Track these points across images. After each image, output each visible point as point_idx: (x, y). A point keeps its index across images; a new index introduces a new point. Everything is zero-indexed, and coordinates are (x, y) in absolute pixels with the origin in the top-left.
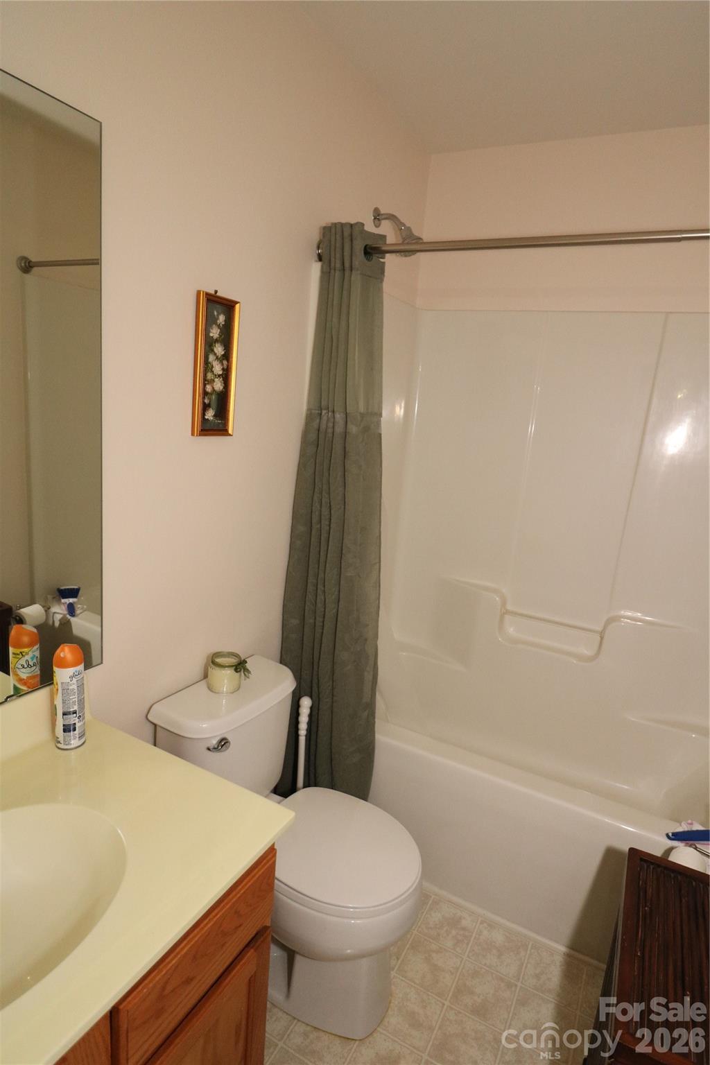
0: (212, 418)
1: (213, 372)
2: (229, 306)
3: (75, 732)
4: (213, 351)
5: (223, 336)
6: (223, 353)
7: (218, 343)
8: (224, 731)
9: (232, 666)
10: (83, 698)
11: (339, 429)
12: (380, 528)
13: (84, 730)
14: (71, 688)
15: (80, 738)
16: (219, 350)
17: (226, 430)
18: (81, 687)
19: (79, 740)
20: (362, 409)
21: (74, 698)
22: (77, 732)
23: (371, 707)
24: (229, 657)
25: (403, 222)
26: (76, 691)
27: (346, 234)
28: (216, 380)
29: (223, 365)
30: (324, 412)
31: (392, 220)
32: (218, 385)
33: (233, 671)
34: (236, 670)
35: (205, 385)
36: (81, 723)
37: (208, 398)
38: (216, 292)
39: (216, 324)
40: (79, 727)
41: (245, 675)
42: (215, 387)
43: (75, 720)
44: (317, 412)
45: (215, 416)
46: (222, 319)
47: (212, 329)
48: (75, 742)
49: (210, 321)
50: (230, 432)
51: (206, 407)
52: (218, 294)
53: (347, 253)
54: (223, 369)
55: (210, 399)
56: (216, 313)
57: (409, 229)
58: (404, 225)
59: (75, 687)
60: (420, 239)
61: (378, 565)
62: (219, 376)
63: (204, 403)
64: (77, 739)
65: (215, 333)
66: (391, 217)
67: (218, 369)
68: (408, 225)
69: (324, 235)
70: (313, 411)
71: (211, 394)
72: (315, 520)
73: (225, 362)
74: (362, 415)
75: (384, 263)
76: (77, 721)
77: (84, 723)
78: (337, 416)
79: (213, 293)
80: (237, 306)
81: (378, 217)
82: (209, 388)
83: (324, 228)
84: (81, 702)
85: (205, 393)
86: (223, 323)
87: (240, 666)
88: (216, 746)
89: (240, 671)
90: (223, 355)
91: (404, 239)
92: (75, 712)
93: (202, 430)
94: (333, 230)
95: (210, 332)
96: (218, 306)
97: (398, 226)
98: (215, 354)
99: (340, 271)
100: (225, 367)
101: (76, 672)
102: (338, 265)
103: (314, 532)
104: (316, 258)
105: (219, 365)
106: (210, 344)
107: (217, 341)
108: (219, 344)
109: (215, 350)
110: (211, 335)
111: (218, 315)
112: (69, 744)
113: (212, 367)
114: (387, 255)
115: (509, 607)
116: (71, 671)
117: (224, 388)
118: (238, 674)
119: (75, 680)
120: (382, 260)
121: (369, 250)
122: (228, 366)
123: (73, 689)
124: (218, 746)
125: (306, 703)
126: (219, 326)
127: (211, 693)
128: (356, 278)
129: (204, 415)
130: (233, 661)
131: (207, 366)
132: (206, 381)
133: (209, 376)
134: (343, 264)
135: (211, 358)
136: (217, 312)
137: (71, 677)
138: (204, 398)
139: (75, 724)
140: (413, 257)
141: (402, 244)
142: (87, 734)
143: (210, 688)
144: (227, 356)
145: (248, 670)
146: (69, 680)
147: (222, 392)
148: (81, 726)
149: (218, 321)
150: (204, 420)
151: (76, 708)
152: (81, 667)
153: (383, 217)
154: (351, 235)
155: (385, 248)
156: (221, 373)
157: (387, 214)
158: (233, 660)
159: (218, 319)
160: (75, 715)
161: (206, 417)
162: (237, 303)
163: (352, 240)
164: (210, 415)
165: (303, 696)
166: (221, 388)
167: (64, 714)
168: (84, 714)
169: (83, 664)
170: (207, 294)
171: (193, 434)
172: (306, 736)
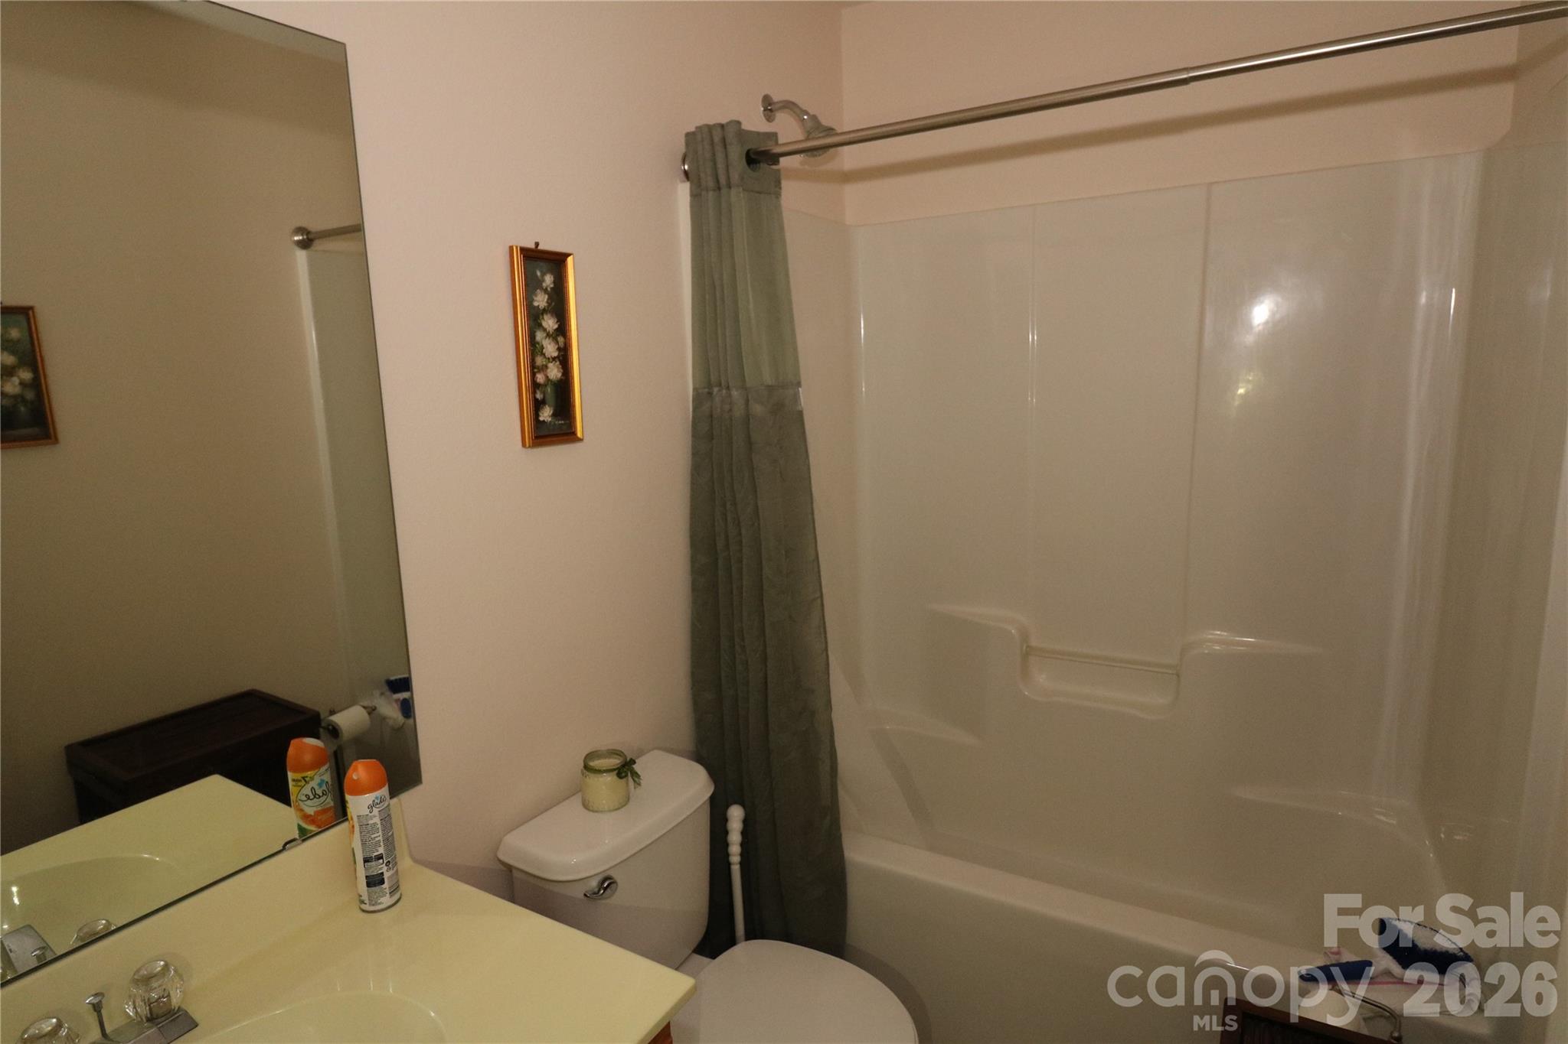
0: (550, 419)
1: (544, 355)
2: (557, 262)
3: (384, 886)
4: (540, 325)
5: (553, 304)
6: (556, 326)
7: (547, 314)
8: (607, 867)
9: (615, 770)
10: (393, 834)
11: (738, 412)
12: (816, 546)
13: (398, 881)
14: (371, 822)
15: (392, 893)
16: (550, 323)
17: (574, 433)
18: (387, 819)
19: (391, 896)
20: (768, 378)
21: (379, 836)
22: (386, 885)
23: (832, 812)
24: (610, 758)
25: (804, 109)
26: (379, 826)
27: (717, 139)
28: (550, 365)
29: (557, 343)
30: (716, 390)
31: (791, 110)
32: (554, 372)
33: (615, 777)
34: (620, 776)
35: (534, 375)
36: (391, 872)
37: (541, 393)
38: (537, 244)
39: (541, 288)
40: (389, 878)
41: (633, 780)
42: (549, 375)
43: (381, 869)
44: (706, 390)
45: (554, 415)
46: (549, 280)
47: (536, 296)
48: (386, 901)
49: (532, 285)
50: (579, 434)
51: (538, 405)
52: (540, 248)
53: (721, 166)
54: (559, 349)
55: (544, 393)
56: (539, 274)
57: (814, 118)
58: (807, 113)
59: (377, 820)
60: (833, 129)
61: (819, 601)
62: (554, 359)
63: (536, 400)
64: (388, 895)
65: (541, 300)
66: (789, 106)
67: (551, 349)
68: (811, 112)
69: (687, 144)
70: (700, 391)
71: (545, 385)
72: (720, 544)
73: (561, 339)
74: (770, 389)
75: (779, 170)
76: (385, 869)
77: (397, 871)
78: (735, 393)
79: (532, 246)
80: (570, 260)
81: (770, 107)
82: (540, 378)
83: (687, 135)
84: (389, 842)
85: (535, 386)
86: (552, 286)
87: (626, 769)
88: (596, 890)
89: (626, 776)
90: (556, 330)
91: (809, 133)
92: (380, 857)
93: (536, 437)
94: (699, 137)
95: (533, 300)
96: (542, 264)
97: (798, 116)
98: (545, 330)
99: (714, 190)
100: (561, 344)
101: (377, 798)
102: (711, 184)
103: (720, 563)
104: (682, 176)
105: (553, 344)
106: (535, 317)
107: (545, 311)
108: (549, 315)
109: (544, 324)
110: (536, 304)
111: (543, 274)
112: (376, 904)
113: (542, 348)
114: (782, 160)
115: (1034, 643)
116: (369, 798)
117: (563, 374)
118: (625, 779)
119: (376, 811)
120: (774, 167)
121: (753, 156)
122: (565, 344)
123: (375, 824)
124: (599, 891)
125: (736, 815)
126: (545, 291)
127: (587, 811)
128: (738, 199)
129: (537, 415)
130: (615, 762)
131: (535, 348)
132: (534, 369)
133: (539, 361)
134: (718, 181)
135: (540, 336)
136: (541, 272)
137: (371, 807)
138: (534, 393)
139: (382, 873)
140: (825, 155)
141: (807, 139)
142: (403, 888)
143: (586, 805)
144: (563, 330)
145: (637, 773)
146: (367, 812)
147: (560, 381)
148: (393, 875)
149: (544, 285)
150: (538, 423)
151: (381, 850)
152: (384, 791)
153: (777, 106)
154: (724, 140)
155: (777, 150)
156: (556, 354)
157: (781, 102)
158: (615, 760)
159: (544, 281)
160: (381, 861)
161: (541, 419)
162: (569, 255)
163: (725, 146)
164: (546, 414)
165: (731, 804)
166: (559, 375)
167: (366, 860)
168: (395, 857)
169: (387, 786)
170: (523, 250)
171: (524, 445)
172: (741, 863)
